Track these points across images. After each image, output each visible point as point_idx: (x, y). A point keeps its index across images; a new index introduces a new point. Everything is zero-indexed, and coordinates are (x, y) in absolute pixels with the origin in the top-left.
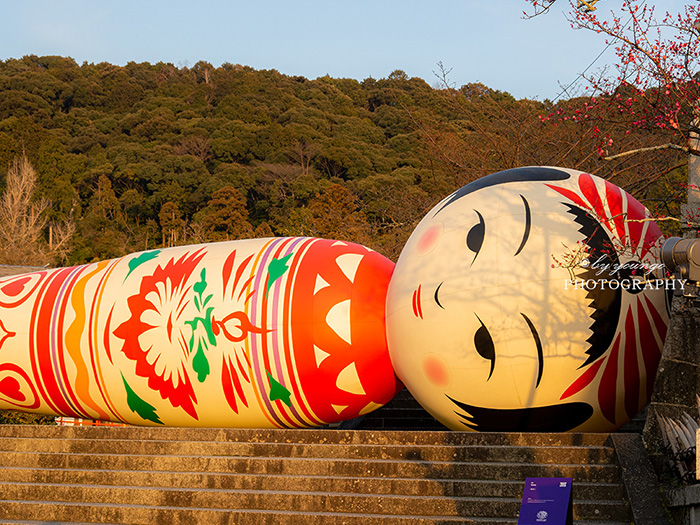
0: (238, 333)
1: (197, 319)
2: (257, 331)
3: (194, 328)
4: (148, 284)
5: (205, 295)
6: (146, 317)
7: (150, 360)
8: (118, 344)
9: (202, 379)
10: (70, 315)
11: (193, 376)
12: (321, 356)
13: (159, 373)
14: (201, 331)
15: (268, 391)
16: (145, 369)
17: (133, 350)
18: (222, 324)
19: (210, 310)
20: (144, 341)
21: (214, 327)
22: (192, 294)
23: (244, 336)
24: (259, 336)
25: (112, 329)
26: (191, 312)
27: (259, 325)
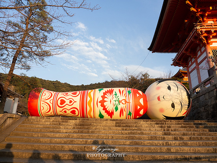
0: (124, 103)
1: (116, 100)
2: (128, 103)
3: (116, 102)
4: (105, 94)
5: (117, 96)
6: (105, 99)
7: (106, 107)
8: (99, 104)
9: (116, 111)
10: (89, 99)
11: (114, 110)
12: (139, 107)
13: (107, 110)
14: (117, 102)
15: (128, 113)
16: (105, 109)
17: (103, 105)
18: (121, 101)
19: (118, 99)
20: (105, 104)
21: (120, 102)
22: (114, 96)
23: (125, 103)
24: (128, 104)
25: (98, 101)
26: (115, 99)
27: (128, 102)
